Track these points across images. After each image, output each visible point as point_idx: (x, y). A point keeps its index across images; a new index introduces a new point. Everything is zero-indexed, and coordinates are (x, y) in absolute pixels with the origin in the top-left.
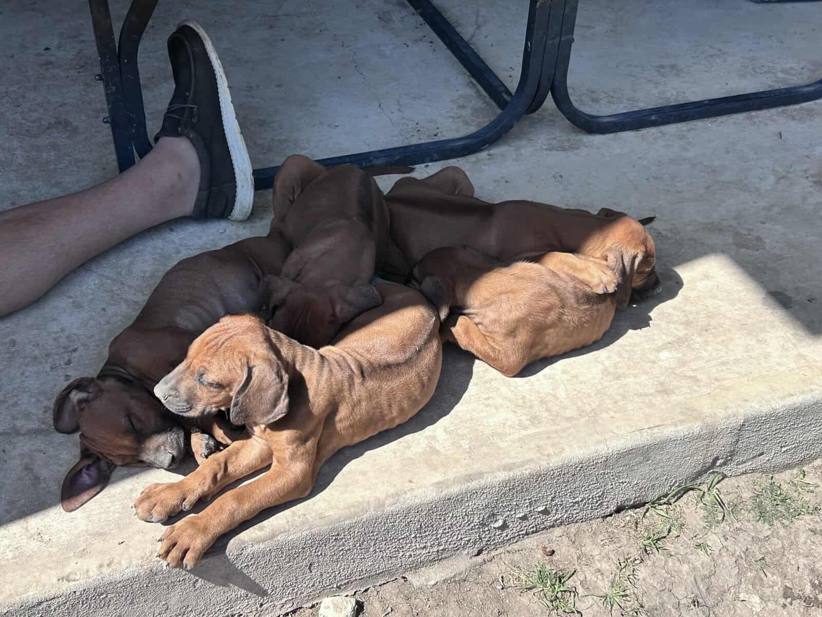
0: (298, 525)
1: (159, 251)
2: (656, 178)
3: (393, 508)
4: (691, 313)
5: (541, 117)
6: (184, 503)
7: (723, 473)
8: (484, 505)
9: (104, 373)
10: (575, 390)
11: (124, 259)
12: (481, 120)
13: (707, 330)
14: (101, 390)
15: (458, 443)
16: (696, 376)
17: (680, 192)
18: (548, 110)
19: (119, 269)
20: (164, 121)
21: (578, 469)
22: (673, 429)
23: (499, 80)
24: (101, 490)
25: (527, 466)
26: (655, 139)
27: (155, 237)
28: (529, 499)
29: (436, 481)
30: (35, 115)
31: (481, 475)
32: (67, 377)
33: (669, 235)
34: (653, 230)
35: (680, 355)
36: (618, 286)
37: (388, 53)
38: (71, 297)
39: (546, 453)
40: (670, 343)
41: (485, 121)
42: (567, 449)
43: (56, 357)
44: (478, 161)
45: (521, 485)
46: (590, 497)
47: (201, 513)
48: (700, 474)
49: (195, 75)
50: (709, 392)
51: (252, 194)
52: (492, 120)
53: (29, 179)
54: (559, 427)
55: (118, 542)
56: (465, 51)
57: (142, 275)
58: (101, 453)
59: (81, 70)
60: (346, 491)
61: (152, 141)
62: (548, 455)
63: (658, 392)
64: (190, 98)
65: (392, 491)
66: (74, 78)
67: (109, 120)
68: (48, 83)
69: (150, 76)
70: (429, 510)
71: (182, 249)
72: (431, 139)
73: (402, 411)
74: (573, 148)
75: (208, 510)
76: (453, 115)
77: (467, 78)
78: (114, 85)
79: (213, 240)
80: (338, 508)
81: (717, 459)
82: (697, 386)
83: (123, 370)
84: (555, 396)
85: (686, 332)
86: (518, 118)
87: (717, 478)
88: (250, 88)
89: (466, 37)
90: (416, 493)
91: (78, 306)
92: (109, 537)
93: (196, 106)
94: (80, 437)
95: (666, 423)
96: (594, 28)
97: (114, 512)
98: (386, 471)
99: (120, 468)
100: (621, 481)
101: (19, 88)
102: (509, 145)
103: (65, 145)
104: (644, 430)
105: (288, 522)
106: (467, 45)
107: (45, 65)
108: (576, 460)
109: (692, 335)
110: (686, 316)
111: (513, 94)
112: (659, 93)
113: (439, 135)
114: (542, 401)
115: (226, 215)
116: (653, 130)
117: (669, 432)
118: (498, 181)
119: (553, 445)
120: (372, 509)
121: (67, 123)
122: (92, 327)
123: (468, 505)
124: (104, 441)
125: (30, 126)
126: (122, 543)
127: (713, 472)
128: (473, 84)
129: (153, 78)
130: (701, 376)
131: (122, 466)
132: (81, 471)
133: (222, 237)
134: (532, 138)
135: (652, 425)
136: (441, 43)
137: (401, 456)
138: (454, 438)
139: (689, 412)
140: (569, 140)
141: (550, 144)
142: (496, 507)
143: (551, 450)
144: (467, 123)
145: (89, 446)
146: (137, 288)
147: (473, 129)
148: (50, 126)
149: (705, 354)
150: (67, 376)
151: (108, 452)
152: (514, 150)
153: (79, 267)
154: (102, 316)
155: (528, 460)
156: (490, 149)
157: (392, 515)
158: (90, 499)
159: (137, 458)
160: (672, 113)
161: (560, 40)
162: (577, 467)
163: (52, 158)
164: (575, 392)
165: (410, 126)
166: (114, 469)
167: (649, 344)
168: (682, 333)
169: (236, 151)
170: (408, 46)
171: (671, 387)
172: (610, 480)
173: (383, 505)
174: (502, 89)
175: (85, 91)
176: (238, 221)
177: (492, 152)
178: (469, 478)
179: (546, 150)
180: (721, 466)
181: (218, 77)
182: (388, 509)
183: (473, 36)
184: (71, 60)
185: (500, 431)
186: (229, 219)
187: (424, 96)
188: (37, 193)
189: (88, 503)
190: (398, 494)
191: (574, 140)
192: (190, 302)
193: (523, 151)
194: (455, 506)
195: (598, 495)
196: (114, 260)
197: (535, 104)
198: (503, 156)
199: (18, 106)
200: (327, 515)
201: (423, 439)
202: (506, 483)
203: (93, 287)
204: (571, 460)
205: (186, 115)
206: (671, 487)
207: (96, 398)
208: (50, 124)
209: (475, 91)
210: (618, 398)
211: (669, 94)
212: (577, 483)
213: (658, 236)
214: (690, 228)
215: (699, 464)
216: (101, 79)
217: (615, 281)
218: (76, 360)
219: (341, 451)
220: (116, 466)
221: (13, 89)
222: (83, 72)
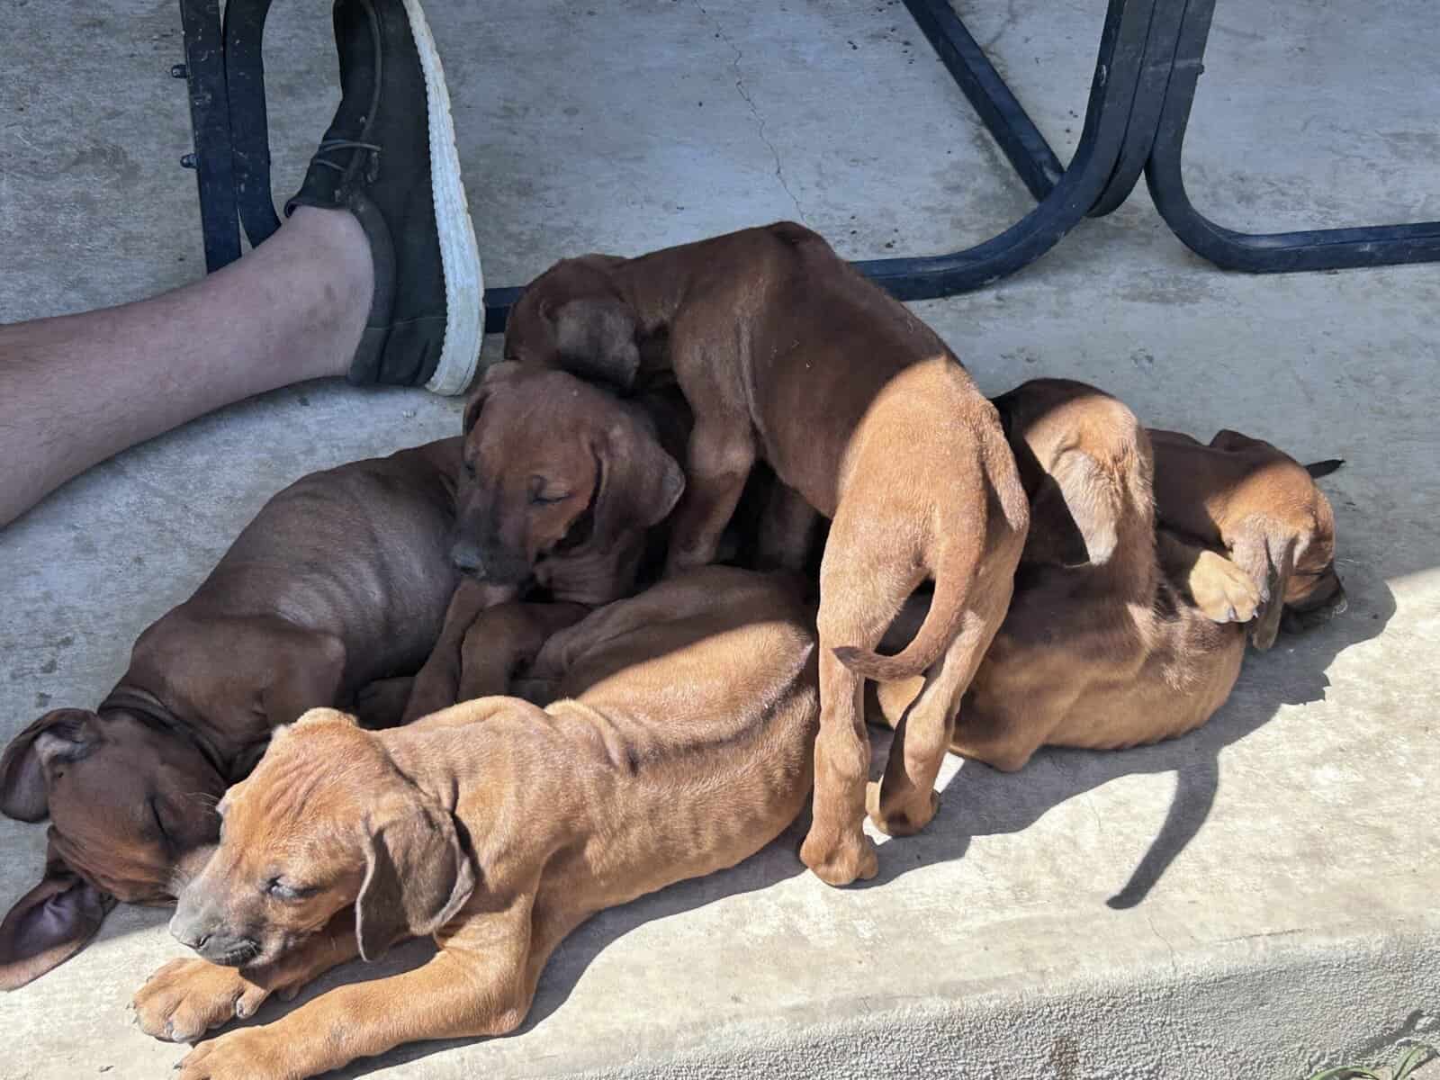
0: (484, 1068)
1: (271, 445)
2: (1357, 380)
3: (691, 1053)
4: (1396, 686)
5: (1122, 225)
6: (239, 1002)
7: (1430, 1047)
8: (892, 1066)
9: (114, 702)
10: (1120, 833)
11: (195, 456)
12: (991, 220)
13: (1427, 729)
14: (101, 740)
15: (851, 925)
16: (1390, 828)
17: (1408, 417)
18: (1140, 210)
19: (183, 477)
20: (310, 172)
21: (1105, 1008)
22: (1323, 941)
23: (1041, 136)
24: (80, 950)
25: (994, 992)
26: (1367, 295)
27: (267, 415)
28: (992, 1063)
29: (791, 1003)
30: (52, 133)
31: (888, 1000)
32: (44, 699)
33: (1371, 510)
34: (1336, 495)
35: (1361, 779)
36: (1260, 607)
37: (810, 59)
38: (75, 528)
39: (1038, 966)
40: (1342, 750)
41: (1000, 224)
42: (1085, 964)
43: (26, 653)
44: (974, 308)
45: (975, 1032)
46: (1130, 1071)
47: (273, 1024)
48: (1377, 1044)
49: (383, 81)
50: (1414, 866)
51: (479, 342)
52: (1017, 221)
53: (23, 266)
54: (1074, 913)
55: (98, 1067)
56: (974, 68)
57: (229, 493)
58: (87, 872)
59: (163, 44)
60: (594, 1008)
61: (280, 213)
62: (1042, 972)
63: (1303, 855)
64: (368, 127)
65: (694, 1015)
66: (147, 60)
67: (193, 161)
68: (90, 65)
69: (302, 67)
70: (770, 1065)
71: (320, 445)
72: (879, 252)
73: (724, 841)
74: (1185, 299)
75: (289, 1021)
76: (931, 204)
77: (971, 125)
78: (210, 89)
79: (388, 433)
80: (572, 1041)
81: (1417, 1015)
82: (1389, 850)
83: (155, 701)
84: (1074, 843)
85: (1379, 727)
86: (1068, 223)
87: (1416, 1055)
88: (509, 112)
89: (981, 39)
90: (745, 1025)
91: (87, 548)
92: (81, 1053)
93: (378, 148)
94: (49, 834)
95: (1308, 926)
96: (1262, 38)
97: (100, 1002)
98: (685, 971)
99: (125, 906)
100: (1199, 1043)
101: (28, 71)
102: (1046, 281)
103: (107, 200)
104: (1260, 939)
105: (463, 1059)
106: (981, 55)
107: (88, 26)
108: (1101, 989)
109: (1393, 737)
110: (1384, 692)
111: (1065, 169)
112: (1389, 194)
113: (896, 245)
114: (1044, 850)
115: (420, 380)
116: (1364, 275)
117: (1314, 946)
118: (1011, 357)
119: (1057, 950)
120: (645, 1051)
121: (117, 155)
122: (111, 596)
123: (857, 1064)
124: (95, 849)
125: (39, 155)
126: (108, 1069)
127: (1408, 1043)
128: (985, 142)
129: (308, 72)
130: (1398, 830)
131: (131, 903)
132: (42, 904)
133: (409, 426)
134: (1096, 269)
135: (1278, 929)
136: (927, 47)
137: (724, 940)
138: (843, 914)
139: (1364, 906)
140: (1177, 280)
141: (1134, 286)
142: (918, 1072)
143: (1051, 964)
144: (958, 224)
145: (63, 853)
146: (215, 522)
147: (970, 240)
148: (81, 158)
149: (1417, 782)
150: (42, 695)
151: (103, 872)
152: (1055, 293)
153: (101, 464)
154: (133, 575)
155: (997, 979)
156: (1002, 286)
157: (689, 1068)
158: (53, 968)
159: (161, 890)
160: (1410, 241)
161: (1172, 67)
162: (1103, 1004)
163: (77, 224)
164: (1121, 839)
165: (838, 223)
166: (114, 907)
167: (1293, 747)
168: (1371, 730)
169: (455, 248)
170: (855, 48)
171: (1331, 848)
172: (1175, 1038)
173: (671, 1045)
174: (1044, 157)
175: (164, 89)
176: (445, 397)
177: (1006, 292)
178: (863, 1004)
179: (1124, 297)
180: (1426, 1030)
181: (430, 89)
182: (680, 1055)
183: (999, 36)
184: (143, 20)
185: (943, 905)
186: (426, 390)
187: (875, 159)
188: (34, 299)
189: (50, 973)
190: (704, 1024)
191: (1188, 280)
192: (314, 567)
193: (1073, 296)
194: (827, 1062)
195: (1146, 1068)
196: (175, 457)
197: (1110, 197)
198: (1029, 303)
199: (22, 109)
200: (546, 1054)
201: (774, 907)
202: (943, 1023)
203: (123, 510)
204: (1091, 986)
205: (354, 165)
206: (1311, 1067)
207: (88, 754)
208: (82, 153)
209: (987, 155)
210: (1212, 860)
211: (1408, 198)
212: (1101, 1041)
213: (1346, 506)
214: (1420, 498)
215: (1378, 1023)
216: (183, 76)
217: (1255, 597)
218: (67, 663)
219: (596, 917)
220: (117, 902)
221: (16, 72)
222: (167, 48)
